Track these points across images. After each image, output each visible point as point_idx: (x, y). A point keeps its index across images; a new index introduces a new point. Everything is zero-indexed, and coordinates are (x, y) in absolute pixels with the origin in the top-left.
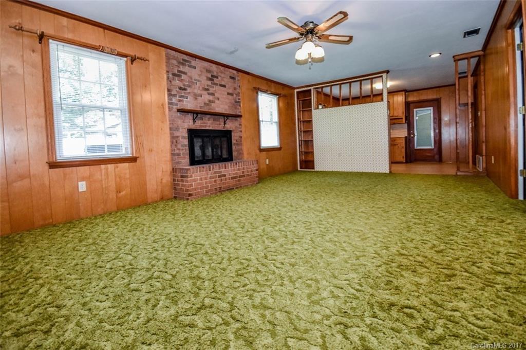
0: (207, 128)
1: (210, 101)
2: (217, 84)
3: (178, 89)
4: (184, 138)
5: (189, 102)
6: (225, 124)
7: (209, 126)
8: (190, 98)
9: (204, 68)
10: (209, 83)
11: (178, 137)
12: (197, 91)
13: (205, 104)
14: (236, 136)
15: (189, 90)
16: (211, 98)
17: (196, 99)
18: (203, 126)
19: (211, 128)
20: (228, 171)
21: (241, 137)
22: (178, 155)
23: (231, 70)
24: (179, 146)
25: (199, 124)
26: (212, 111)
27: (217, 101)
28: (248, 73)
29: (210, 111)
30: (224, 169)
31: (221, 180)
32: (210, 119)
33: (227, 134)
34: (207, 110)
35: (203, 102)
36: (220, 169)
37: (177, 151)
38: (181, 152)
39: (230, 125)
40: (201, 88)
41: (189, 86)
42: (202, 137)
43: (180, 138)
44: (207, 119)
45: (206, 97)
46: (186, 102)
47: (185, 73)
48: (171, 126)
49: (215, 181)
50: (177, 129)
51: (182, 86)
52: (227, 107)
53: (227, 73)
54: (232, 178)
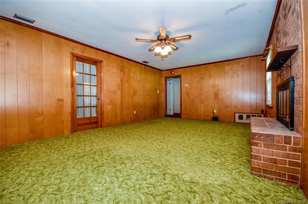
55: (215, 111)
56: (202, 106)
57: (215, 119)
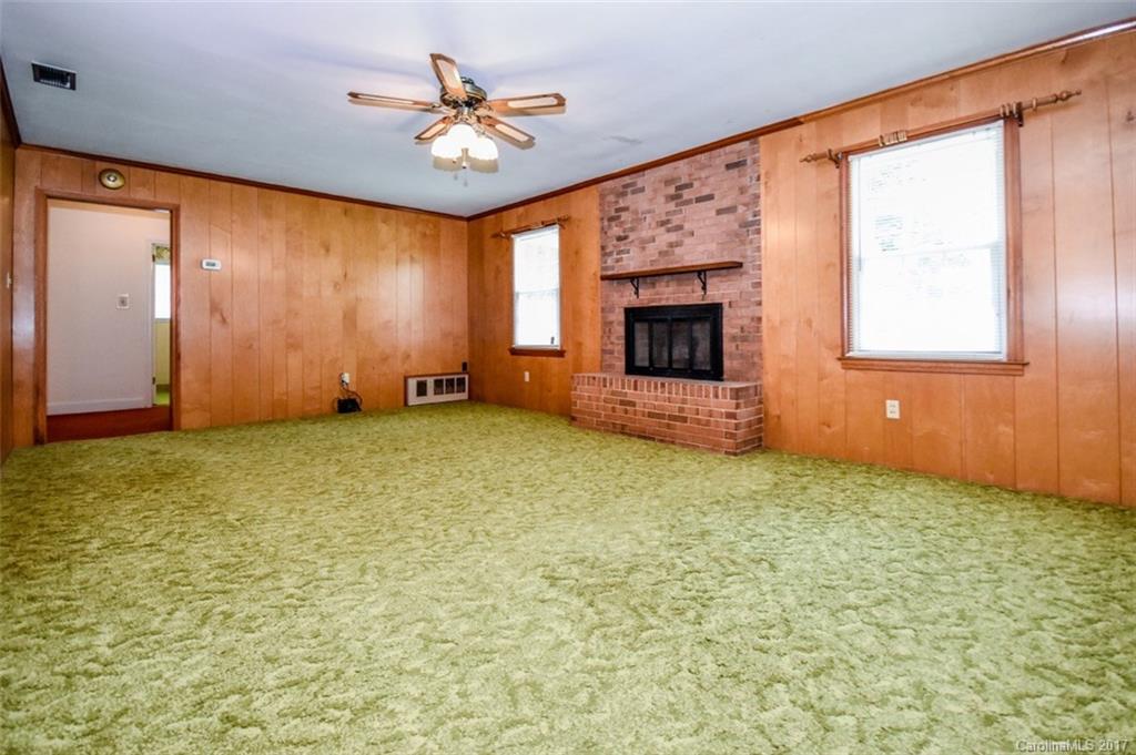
0: (663, 303)
1: (671, 245)
2: (688, 202)
3: (615, 242)
4: (619, 324)
5: (632, 259)
6: (704, 288)
7: (667, 299)
8: (634, 251)
9: (660, 181)
10: (672, 206)
11: (611, 323)
12: (645, 234)
13: (660, 253)
14: (742, 317)
15: (632, 236)
16: (673, 237)
17: (644, 248)
18: (653, 301)
19: (671, 303)
20: (641, 397)
21: (760, 319)
22: (611, 352)
23: (728, 149)
24: (613, 339)
25: (647, 296)
26: (675, 266)
27: (688, 241)
28: (794, 122)
29: (670, 266)
30: (632, 391)
31: (626, 412)
32: (671, 283)
33: (711, 314)
34: (662, 267)
35: (657, 251)
36: (623, 388)
37: (609, 347)
38: (616, 349)
39: (719, 290)
40: (654, 225)
41: (632, 229)
42: (651, 322)
43: (615, 324)
44: (663, 284)
45: (664, 238)
46: (629, 259)
47: (625, 209)
48: (604, 305)
49: (614, 409)
50: (612, 310)
51: (622, 234)
52: (713, 247)
53: (718, 161)
54: (651, 415)
55: (347, 378)
56: (294, 361)
57: (348, 406)
